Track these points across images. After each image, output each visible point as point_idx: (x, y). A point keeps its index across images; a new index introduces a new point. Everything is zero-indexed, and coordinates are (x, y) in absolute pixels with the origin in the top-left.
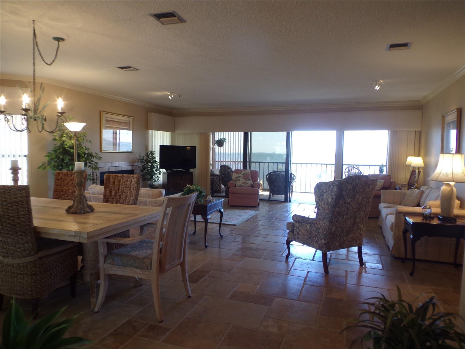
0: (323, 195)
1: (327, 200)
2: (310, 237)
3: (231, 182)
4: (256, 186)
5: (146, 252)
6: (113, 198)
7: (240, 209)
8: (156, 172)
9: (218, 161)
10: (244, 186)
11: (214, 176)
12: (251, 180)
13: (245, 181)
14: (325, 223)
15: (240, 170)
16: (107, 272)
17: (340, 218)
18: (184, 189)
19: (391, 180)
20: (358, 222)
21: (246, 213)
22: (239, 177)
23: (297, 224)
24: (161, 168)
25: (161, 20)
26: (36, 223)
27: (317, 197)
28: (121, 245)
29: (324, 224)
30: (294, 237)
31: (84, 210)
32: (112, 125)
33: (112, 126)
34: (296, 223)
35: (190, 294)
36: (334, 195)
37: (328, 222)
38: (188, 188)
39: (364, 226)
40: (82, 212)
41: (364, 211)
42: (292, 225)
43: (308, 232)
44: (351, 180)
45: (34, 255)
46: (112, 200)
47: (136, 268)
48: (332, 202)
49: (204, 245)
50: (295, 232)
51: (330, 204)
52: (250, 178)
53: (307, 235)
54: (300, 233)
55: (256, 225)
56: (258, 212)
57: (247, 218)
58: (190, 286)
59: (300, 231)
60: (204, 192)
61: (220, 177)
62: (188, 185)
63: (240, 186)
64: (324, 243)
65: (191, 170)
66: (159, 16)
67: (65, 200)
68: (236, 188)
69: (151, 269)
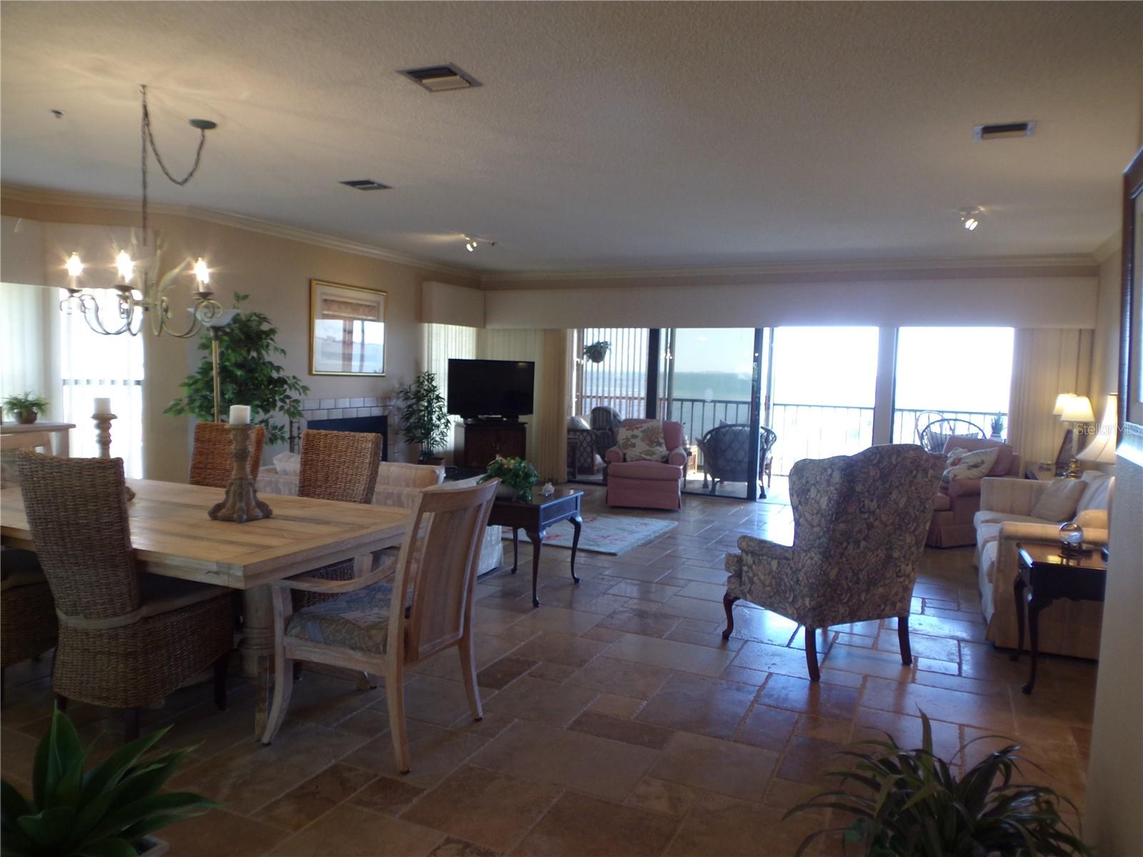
0: (809, 490)
1: (818, 503)
2: (778, 591)
3: (614, 448)
4: (674, 460)
5: (378, 614)
6: (321, 486)
7: (632, 516)
8: (438, 422)
9: (591, 397)
10: (645, 459)
11: (578, 433)
12: (664, 445)
13: (648, 448)
14: (812, 559)
15: (638, 421)
16: (289, 656)
17: (851, 547)
18: (487, 468)
19: (1014, 454)
20: (897, 559)
21: (646, 525)
22: (634, 437)
23: (749, 559)
24: (451, 411)
25: (425, 81)
26: (138, 541)
27: (795, 496)
28: (323, 597)
29: (809, 561)
30: (741, 588)
31: (247, 514)
32: (336, 311)
33: (336, 314)
34: (747, 555)
35: (481, 714)
36: (835, 492)
37: (820, 556)
38: (497, 466)
39: (913, 569)
40: (245, 517)
41: (914, 531)
42: (737, 562)
43: (774, 577)
44: (878, 456)
45: (133, 610)
46: (318, 491)
47: (353, 648)
48: (829, 510)
49: (531, 600)
50: (745, 579)
51: (823, 512)
52: (662, 441)
53: (770, 585)
54: (755, 579)
55: (667, 555)
56: (676, 523)
57: (646, 539)
58: (483, 696)
59: (754, 575)
60: (535, 476)
61: (591, 437)
62: (498, 458)
63: (637, 460)
64: (809, 606)
65: (522, 418)
66: (419, 75)
67: (217, 487)
68: (625, 464)
69: (385, 652)
